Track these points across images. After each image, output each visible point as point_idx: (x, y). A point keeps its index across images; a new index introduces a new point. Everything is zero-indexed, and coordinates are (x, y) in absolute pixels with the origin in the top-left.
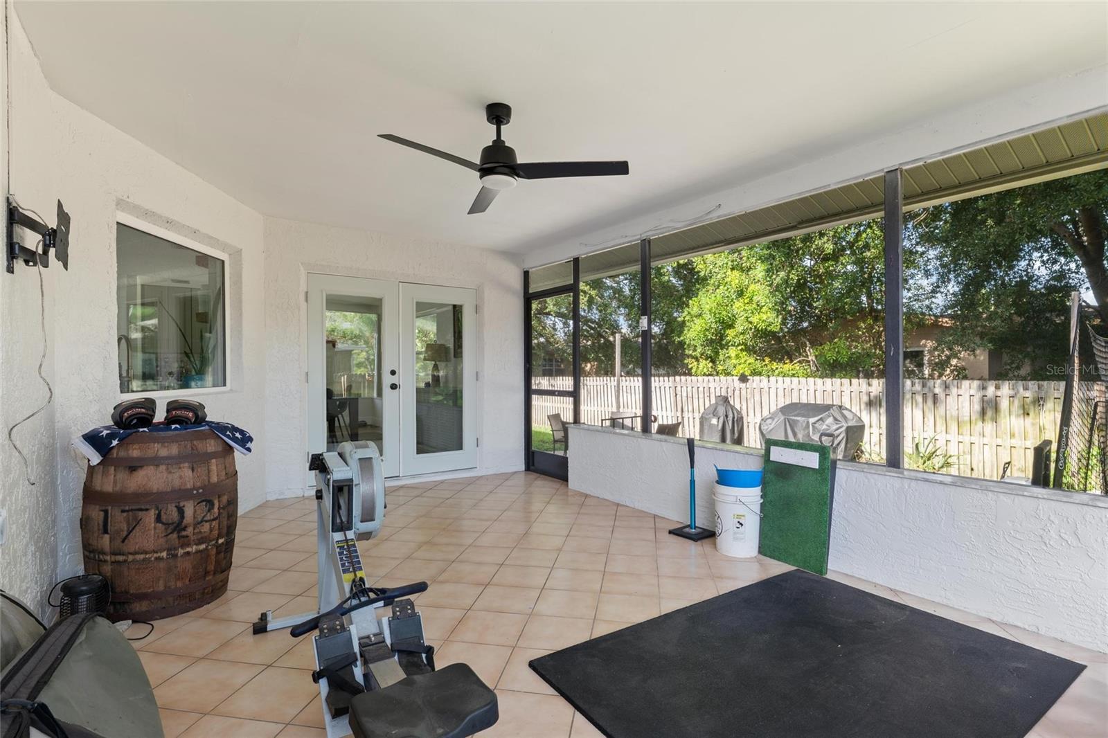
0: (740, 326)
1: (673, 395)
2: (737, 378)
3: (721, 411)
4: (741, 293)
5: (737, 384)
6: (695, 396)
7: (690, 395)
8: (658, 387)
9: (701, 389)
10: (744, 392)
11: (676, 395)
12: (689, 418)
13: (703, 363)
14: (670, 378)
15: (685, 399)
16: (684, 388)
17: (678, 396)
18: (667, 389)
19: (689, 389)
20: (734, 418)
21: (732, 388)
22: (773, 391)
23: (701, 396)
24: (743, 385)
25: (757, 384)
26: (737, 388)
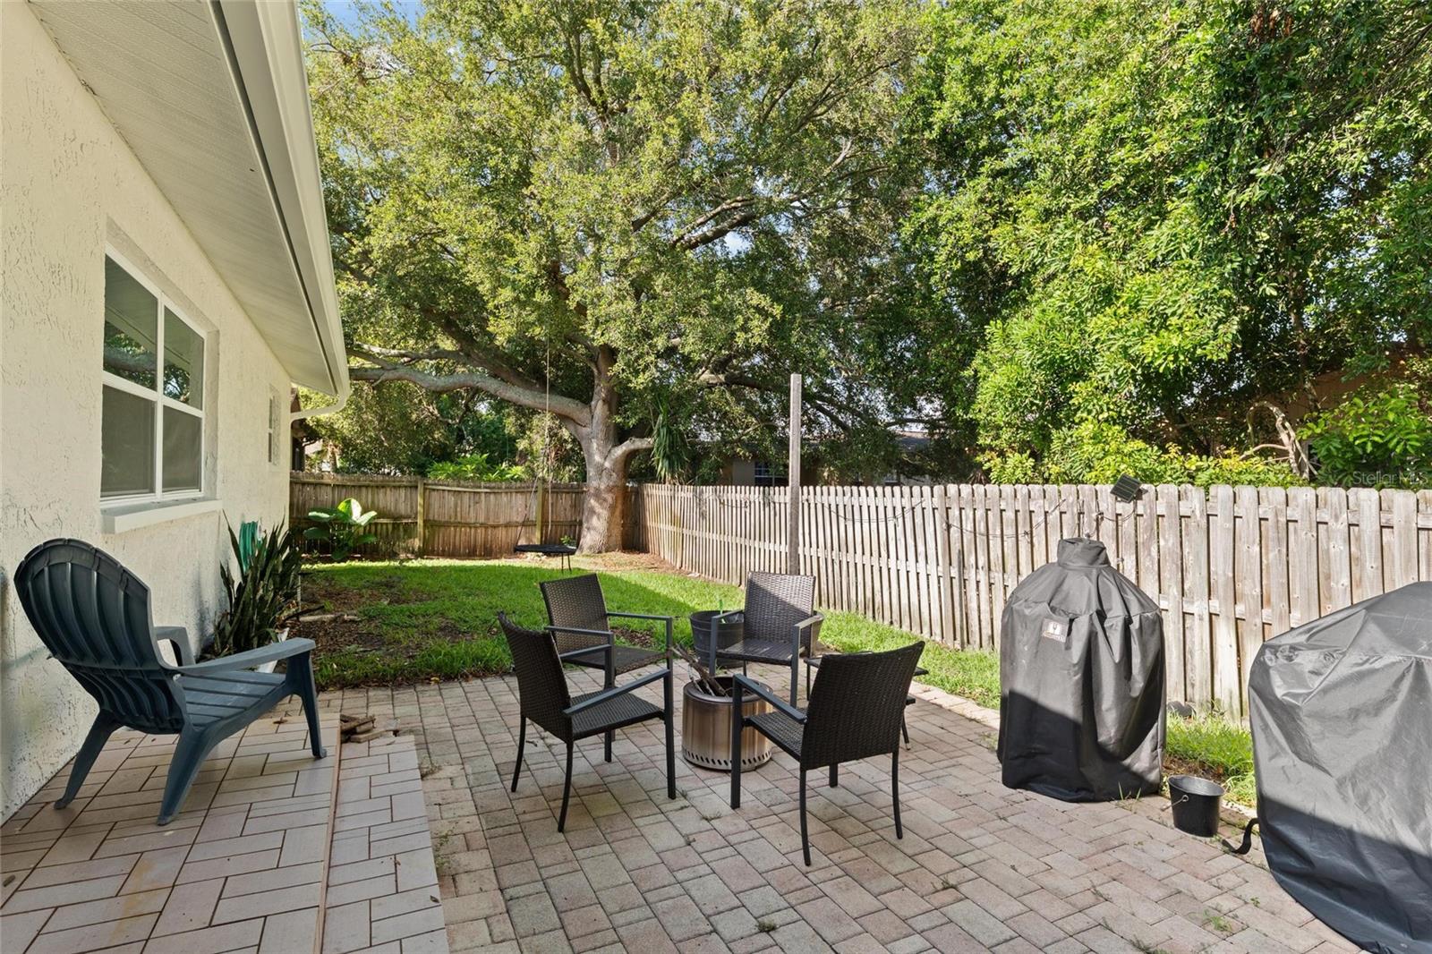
0: (1107, 366)
1: (941, 527)
2: (1110, 487)
3: (1080, 592)
4: (1106, 295)
5: (1108, 503)
6: (995, 530)
7: (981, 528)
8: (908, 507)
9: (1009, 515)
10: (1128, 526)
11: (949, 527)
12: (978, 582)
13: (1014, 458)
14: (936, 488)
15: (968, 537)
16: (968, 513)
17: (952, 530)
18: (929, 512)
19: (981, 513)
20: (1128, 622)
21: (1094, 515)
22: (1220, 526)
23: (1009, 531)
24: (1125, 508)
25: (1169, 506)
26: (1109, 515)
